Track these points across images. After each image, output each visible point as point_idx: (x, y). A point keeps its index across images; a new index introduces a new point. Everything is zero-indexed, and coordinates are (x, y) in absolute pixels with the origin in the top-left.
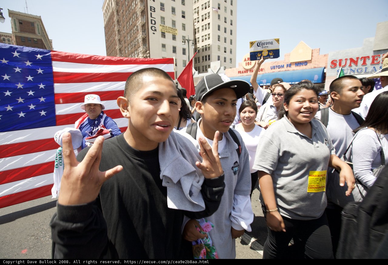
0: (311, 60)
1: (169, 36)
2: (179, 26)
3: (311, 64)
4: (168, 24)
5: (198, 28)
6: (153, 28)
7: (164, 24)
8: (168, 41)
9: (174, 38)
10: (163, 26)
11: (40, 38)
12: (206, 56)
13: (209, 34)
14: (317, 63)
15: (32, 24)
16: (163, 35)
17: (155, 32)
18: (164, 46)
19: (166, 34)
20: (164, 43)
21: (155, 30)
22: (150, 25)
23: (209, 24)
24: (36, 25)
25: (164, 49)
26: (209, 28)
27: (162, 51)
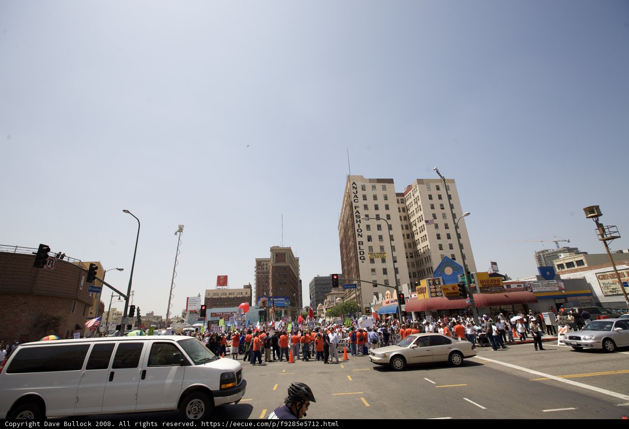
1: (378, 261)
2: (388, 250)
4: (377, 250)
5: (418, 239)
6: (362, 258)
7: (373, 251)
8: (378, 265)
9: (384, 261)
10: (371, 254)
11: (288, 265)
12: (429, 268)
13: (427, 246)
15: (284, 254)
16: (372, 261)
17: (363, 261)
18: (373, 270)
19: (375, 259)
20: (373, 268)
21: (364, 259)
22: (359, 256)
23: (425, 235)
24: (286, 255)
25: (374, 273)
26: (426, 240)
27: (372, 275)
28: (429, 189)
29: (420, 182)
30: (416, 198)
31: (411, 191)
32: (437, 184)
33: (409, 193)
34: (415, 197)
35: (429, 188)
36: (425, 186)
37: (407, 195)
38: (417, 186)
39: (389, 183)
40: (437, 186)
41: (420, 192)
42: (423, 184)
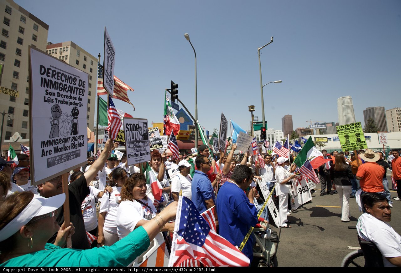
0: (90, 138)
3: (91, 140)
9: (12, 99)
14: (93, 140)
28: (78, 56)
29: (73, 45)
30: (63, 57)
31: (59, 48)
32: (86, 56)
33: (55, 49)
34: (63, 55)
35: (79, 54)
36: (76, 51)
37: (51, 49)
38: (70, 47)
39: (43, 27)
40: (85, 57)
41: (70, 54)
42: (75, 49)
